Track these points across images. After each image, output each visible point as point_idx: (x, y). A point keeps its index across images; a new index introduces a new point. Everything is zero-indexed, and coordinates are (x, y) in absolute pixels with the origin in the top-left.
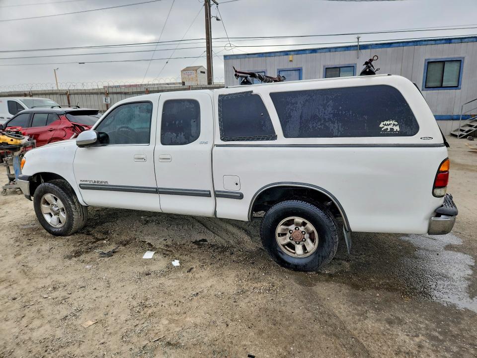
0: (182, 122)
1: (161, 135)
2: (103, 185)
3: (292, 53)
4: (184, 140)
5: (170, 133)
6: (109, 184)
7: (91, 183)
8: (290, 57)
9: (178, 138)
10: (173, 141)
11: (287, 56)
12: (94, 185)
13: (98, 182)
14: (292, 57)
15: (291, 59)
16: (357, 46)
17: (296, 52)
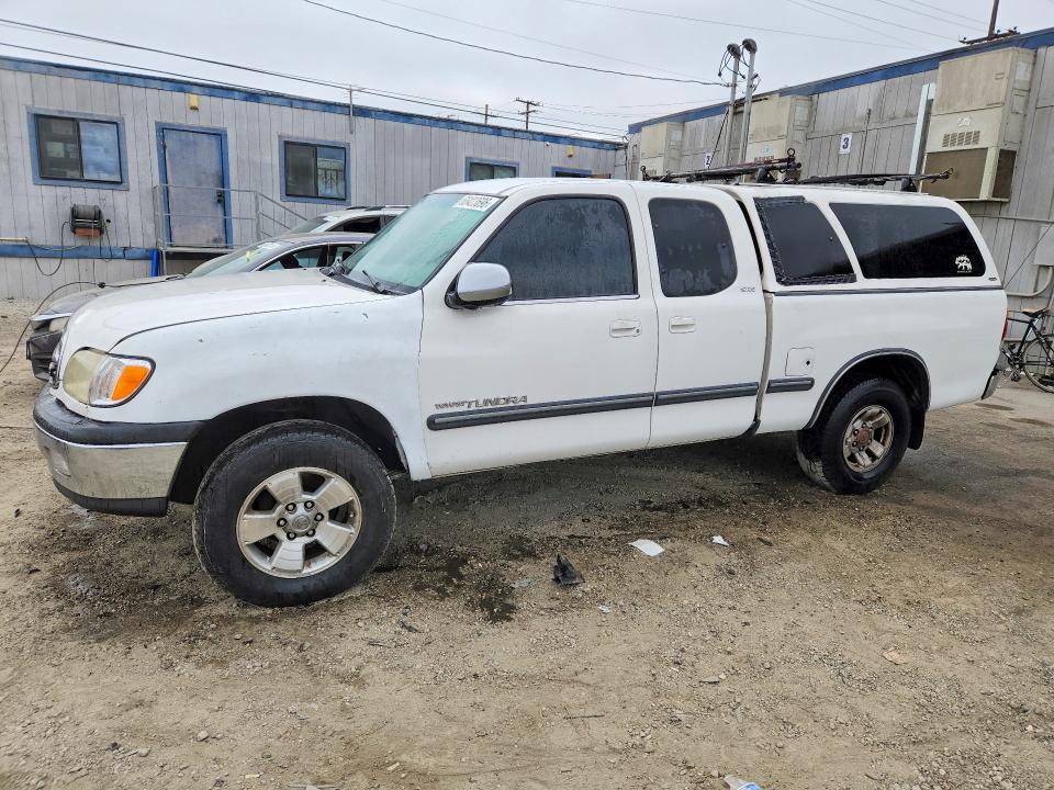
0: (699, 247)
1: (662, 274)
2: (512, 408)
3: (196, 89)
4: (709, 284)
5: (679, 270)
6: (529, 402)
7: (473, 408)
8: (194, 100)
9: (698, 280)
10: (689, 287)
11: (182, 94)
12: (480, 411)
13: (497, 401)
14: (198, 100)
15: (194, 103)
16: (345, 106)
17: (207, 91)
